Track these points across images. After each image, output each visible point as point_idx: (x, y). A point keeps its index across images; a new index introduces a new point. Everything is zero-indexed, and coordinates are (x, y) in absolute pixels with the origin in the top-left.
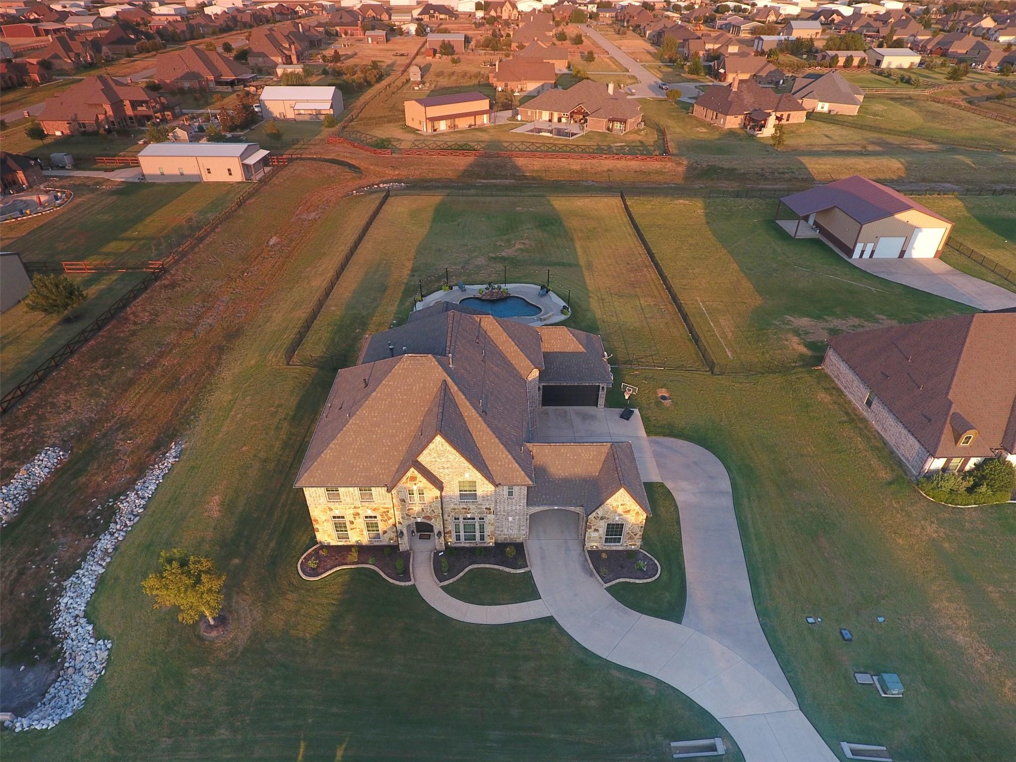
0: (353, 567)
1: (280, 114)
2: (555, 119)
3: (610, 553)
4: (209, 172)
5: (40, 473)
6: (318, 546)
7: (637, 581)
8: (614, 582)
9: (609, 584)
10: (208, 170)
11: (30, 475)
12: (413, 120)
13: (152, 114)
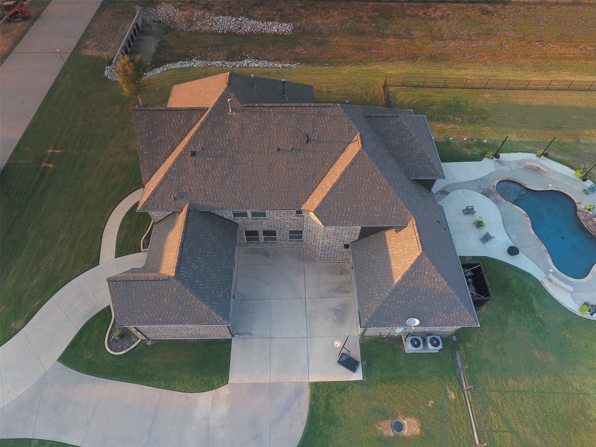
11: (272, 26)
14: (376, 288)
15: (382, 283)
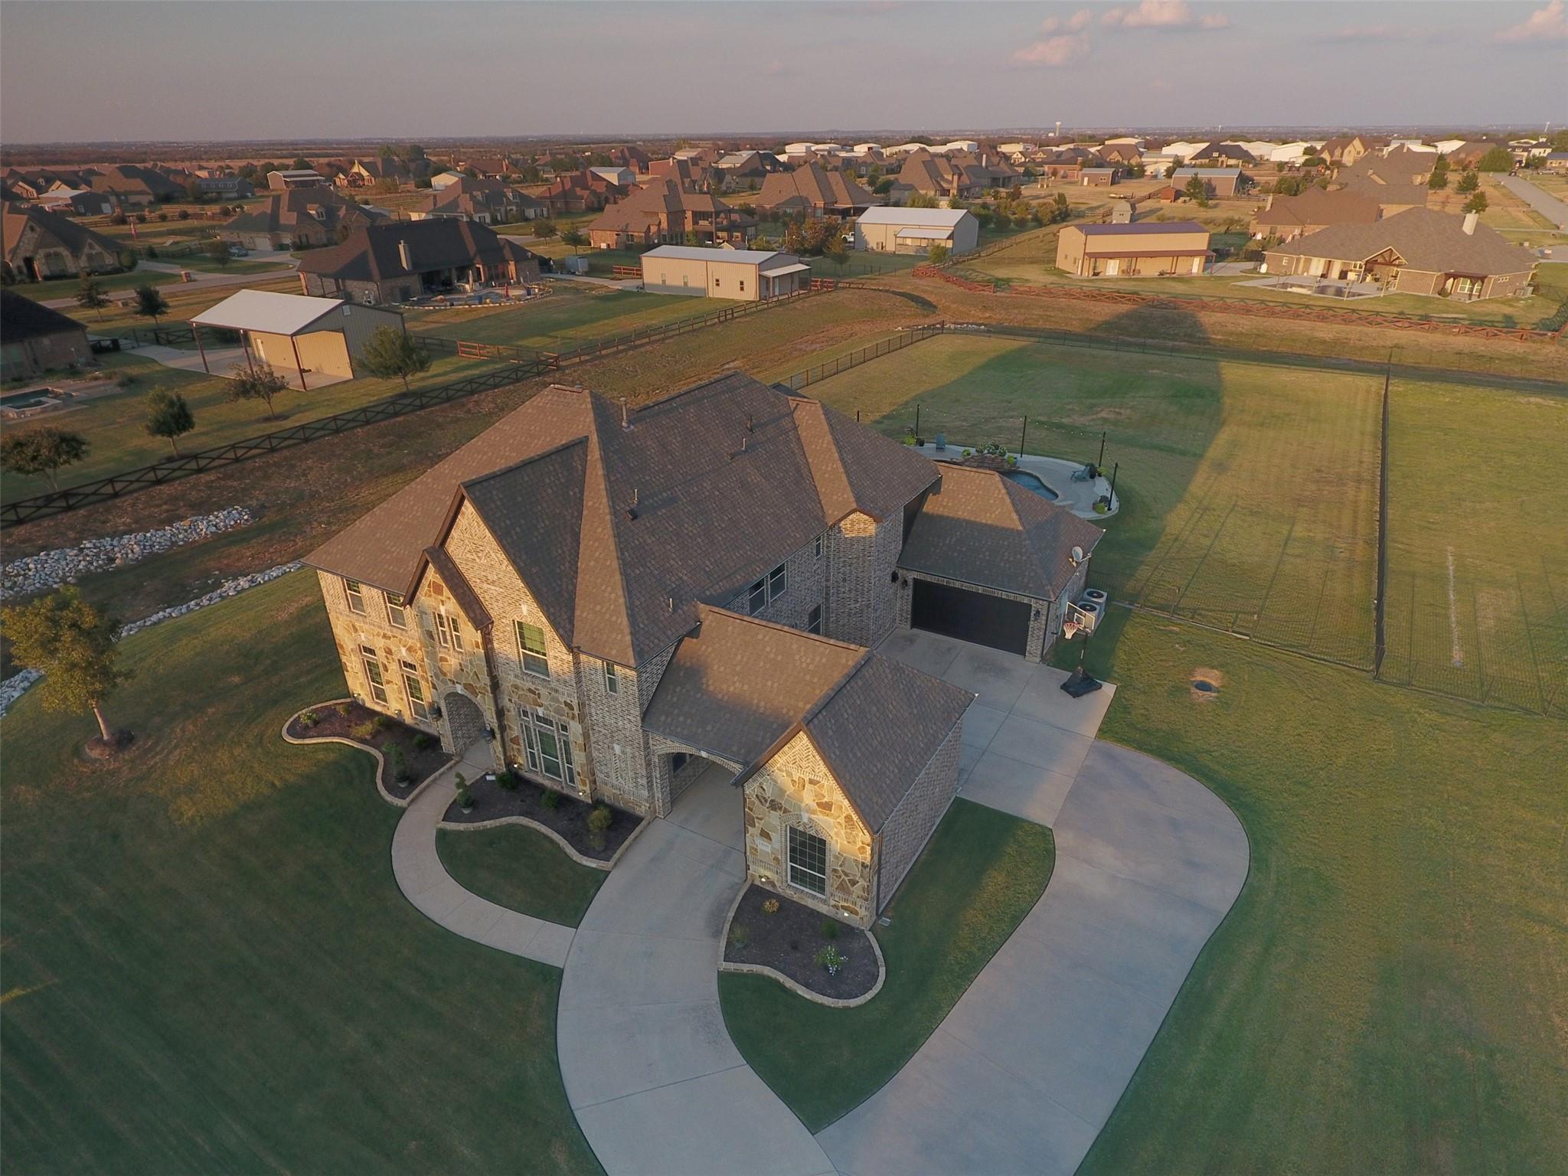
0: (356, 745)
1: (878, 244)
2: (1335, 273)
3: (785, 903)
4: (718, 285)
5: (202, 530)
6: (348, 700)
7: (802, 991)
8: (746, 968)
9: (732, 966)
10: (717, 281)
11: (193, 526)
12: (1066, 257)
13: (714, 230)
14: (1006, 554)
15: (1006, 543)
